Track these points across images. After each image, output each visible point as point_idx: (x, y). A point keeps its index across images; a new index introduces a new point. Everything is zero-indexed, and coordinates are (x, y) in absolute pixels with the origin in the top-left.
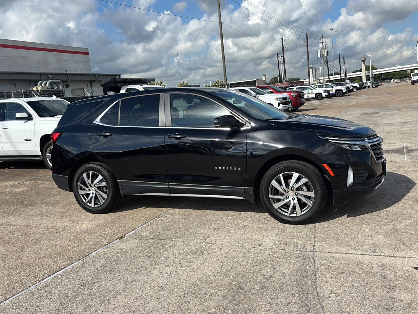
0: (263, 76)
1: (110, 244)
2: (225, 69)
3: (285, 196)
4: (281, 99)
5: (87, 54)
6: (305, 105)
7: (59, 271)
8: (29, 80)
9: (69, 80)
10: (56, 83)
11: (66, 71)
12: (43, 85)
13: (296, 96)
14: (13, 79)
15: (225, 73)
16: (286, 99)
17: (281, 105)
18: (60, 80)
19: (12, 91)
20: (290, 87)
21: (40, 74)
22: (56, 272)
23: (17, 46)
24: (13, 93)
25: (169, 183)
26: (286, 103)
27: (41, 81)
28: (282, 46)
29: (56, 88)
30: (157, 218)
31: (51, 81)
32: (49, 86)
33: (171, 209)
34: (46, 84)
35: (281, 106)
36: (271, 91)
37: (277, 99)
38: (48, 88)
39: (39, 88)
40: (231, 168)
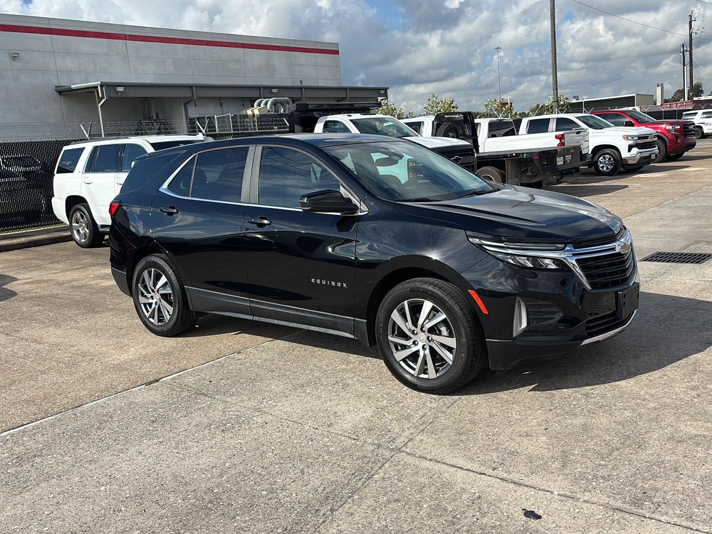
0: (658, 86)
1: (124, 392)
2: (555, 78)
3: (412, 341)
4: (636, 138)
5: (337, 52)
6: (697, 148)
7: (16, 428)
8: (243, 97)
9: (304, 98)
10: (282, 103)
11: (301, 82)
12: (262, 106)
13: (676, 130)
14: (219, 96)
15: (555, 85)
16: (647, 138)
17: (633, 148)
18: (289, 98)
19: (215, 116)
20: (693, 110)
21: (259, 88)
22: (10, 430)
23: (229, 43)
24: (217, 118)
25: (251, 299)
26: (646, 145)
27: (260, 100)
28: (690, 30)
29: (282, 112)
30: (236, 353)
31: (274, 100)
32: (271, 107)
33: (270, 339)
34: (266, 104)
35: (635, 150)
36: (628, 120)
37: (626, 137)
38: (269, 111)
39: (256, 112)
40: (333, 283)
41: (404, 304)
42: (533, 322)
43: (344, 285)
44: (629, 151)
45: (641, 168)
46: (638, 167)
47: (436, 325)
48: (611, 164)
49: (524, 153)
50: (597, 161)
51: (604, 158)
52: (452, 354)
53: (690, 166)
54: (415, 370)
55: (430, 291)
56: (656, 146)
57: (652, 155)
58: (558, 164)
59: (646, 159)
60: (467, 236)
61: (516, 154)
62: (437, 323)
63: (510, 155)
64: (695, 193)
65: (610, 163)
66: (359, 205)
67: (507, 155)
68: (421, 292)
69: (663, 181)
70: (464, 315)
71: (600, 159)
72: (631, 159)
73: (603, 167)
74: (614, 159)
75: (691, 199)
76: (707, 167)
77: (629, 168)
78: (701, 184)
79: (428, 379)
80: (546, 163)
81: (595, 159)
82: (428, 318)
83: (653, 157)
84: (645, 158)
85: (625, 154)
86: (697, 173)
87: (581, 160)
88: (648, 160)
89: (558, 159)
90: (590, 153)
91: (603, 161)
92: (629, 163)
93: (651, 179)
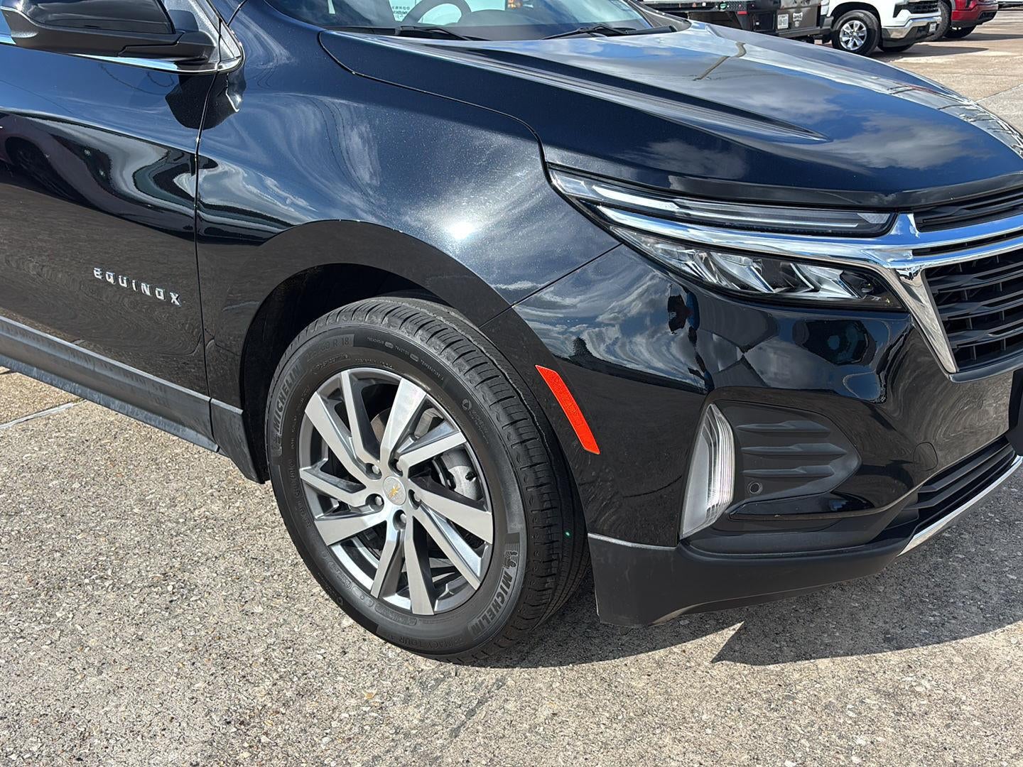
40: (145, 288)
41: (339, 381)
42: (755, 488)
43: (174, 297)
44: (895, 15)
45: (909, 46)
46: (905, 44)
47: (439, 458)
48: (862, 38)
49: (722, 3)
50: (839, 32)
51: (852, 26)
52: (480, 554)
53: (987, 49)
54: (373, 578)
55: (415, 350)
56: (939, 9)
57: (931, 25)
58: (779, 27)
59: (921, 31)
60: (545, 164)
61: (707, 3)
62: (442, 454)
63: (697, 4)
64: (1007, 92)
65: (860, 34)
66: (217, 35)
67: (692, 4)
68: (387, 350)
69: (948, 70)
70: (522, 442)
71: (844, 27)
72: (896, 30)
73: (847, 42)
74: (868, 30)
75: (1005, 103)
76: (1016, 52)
77: (890, 45)
78: (1015, 78)
79: (409, 613)
80: (758, 24)
81: (837, 27)
82: (412, 434)
83: (932, 28)
84: (920, 29)
85: (887, 20)
86: (1002, 60)
87: (818, 25)
88: (924, 33)
89: (780, 18)
90: (829, 15)
91: (849, 31)
92: (892, 36)
93: (927, 67)
